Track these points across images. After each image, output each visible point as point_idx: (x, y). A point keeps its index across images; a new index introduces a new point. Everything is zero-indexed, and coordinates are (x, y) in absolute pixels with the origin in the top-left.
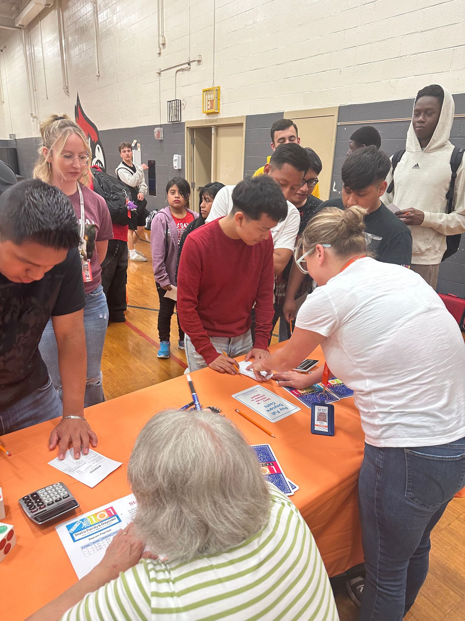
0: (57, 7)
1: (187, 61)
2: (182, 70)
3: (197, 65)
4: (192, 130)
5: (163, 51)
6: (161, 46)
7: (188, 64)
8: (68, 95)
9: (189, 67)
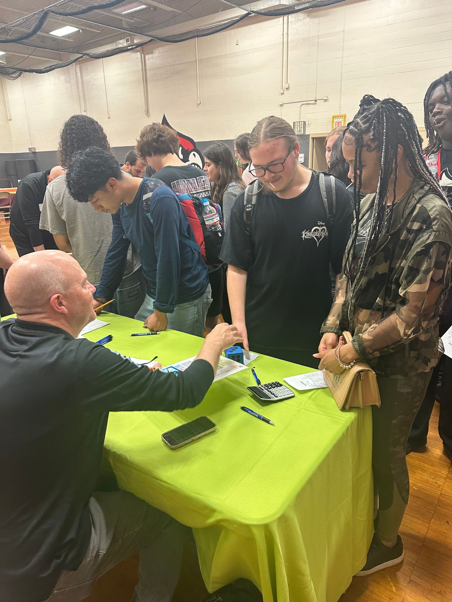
0: (141, 51)
1: (314, 99)
2: (308, 104)
3: (324, 102)
4: (313, 138)
5: (285, 92)
6: (286, 89)
7: (315, 101)
8: (147, 116)
9: (316, 102)
